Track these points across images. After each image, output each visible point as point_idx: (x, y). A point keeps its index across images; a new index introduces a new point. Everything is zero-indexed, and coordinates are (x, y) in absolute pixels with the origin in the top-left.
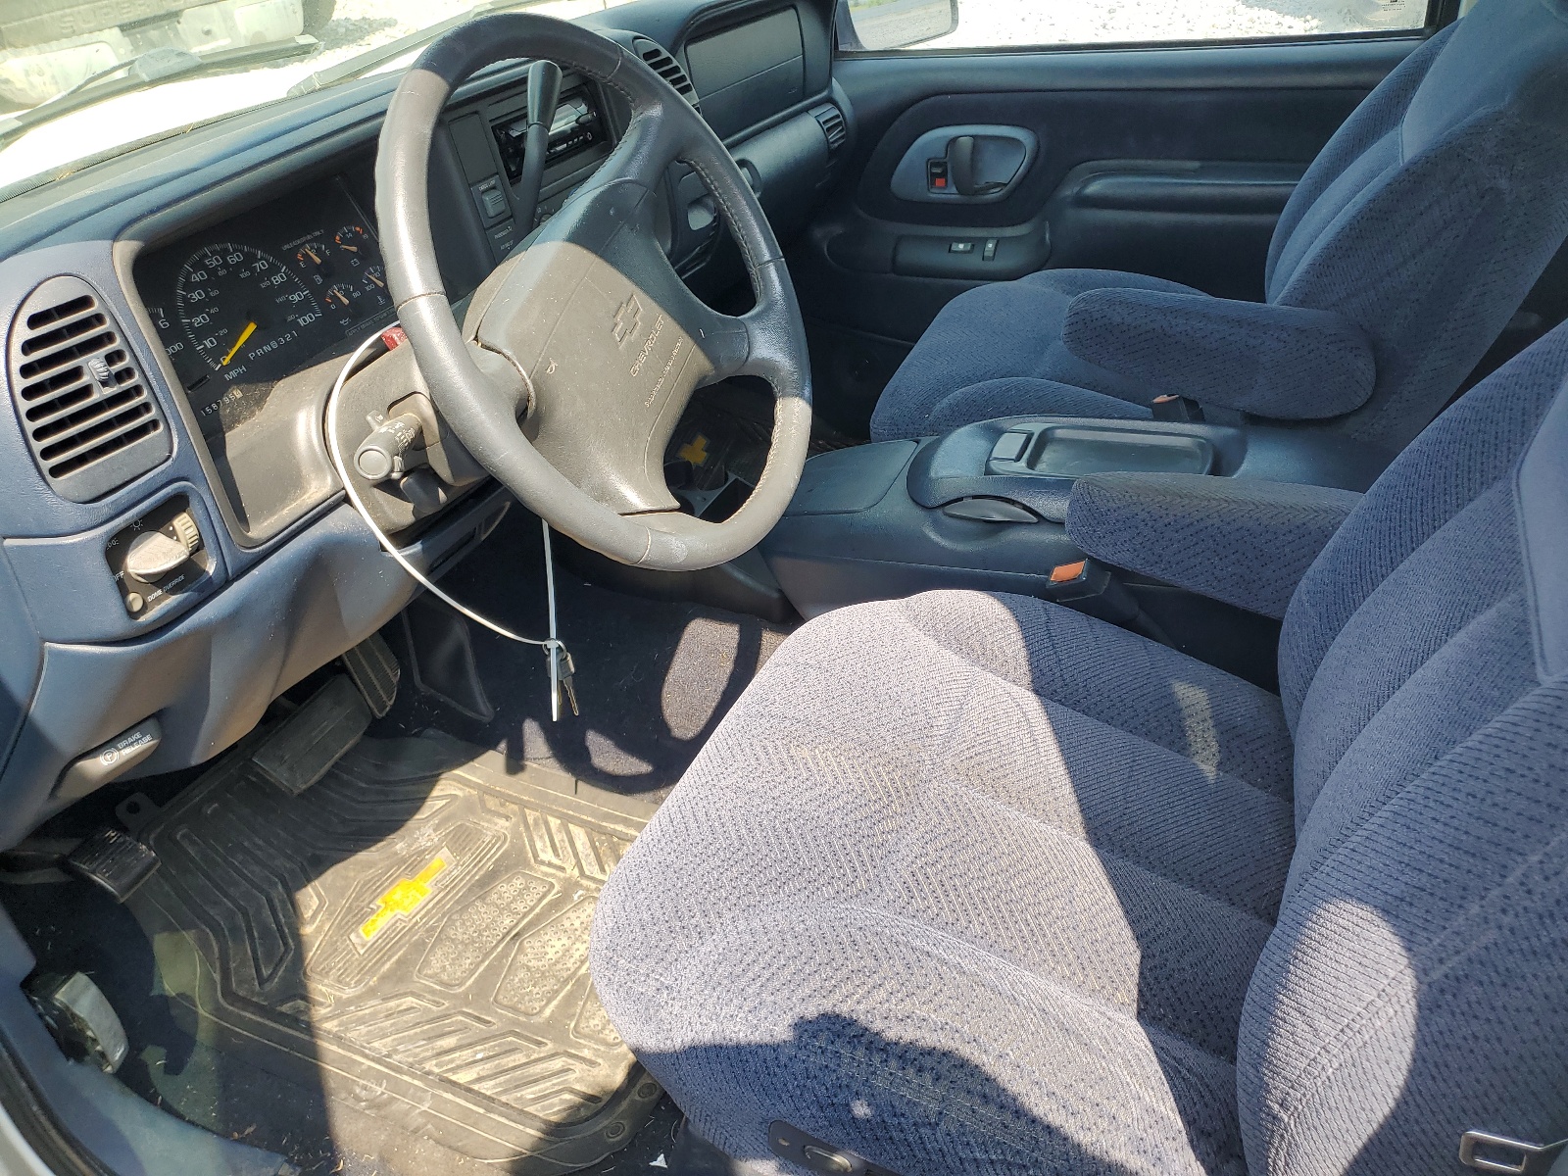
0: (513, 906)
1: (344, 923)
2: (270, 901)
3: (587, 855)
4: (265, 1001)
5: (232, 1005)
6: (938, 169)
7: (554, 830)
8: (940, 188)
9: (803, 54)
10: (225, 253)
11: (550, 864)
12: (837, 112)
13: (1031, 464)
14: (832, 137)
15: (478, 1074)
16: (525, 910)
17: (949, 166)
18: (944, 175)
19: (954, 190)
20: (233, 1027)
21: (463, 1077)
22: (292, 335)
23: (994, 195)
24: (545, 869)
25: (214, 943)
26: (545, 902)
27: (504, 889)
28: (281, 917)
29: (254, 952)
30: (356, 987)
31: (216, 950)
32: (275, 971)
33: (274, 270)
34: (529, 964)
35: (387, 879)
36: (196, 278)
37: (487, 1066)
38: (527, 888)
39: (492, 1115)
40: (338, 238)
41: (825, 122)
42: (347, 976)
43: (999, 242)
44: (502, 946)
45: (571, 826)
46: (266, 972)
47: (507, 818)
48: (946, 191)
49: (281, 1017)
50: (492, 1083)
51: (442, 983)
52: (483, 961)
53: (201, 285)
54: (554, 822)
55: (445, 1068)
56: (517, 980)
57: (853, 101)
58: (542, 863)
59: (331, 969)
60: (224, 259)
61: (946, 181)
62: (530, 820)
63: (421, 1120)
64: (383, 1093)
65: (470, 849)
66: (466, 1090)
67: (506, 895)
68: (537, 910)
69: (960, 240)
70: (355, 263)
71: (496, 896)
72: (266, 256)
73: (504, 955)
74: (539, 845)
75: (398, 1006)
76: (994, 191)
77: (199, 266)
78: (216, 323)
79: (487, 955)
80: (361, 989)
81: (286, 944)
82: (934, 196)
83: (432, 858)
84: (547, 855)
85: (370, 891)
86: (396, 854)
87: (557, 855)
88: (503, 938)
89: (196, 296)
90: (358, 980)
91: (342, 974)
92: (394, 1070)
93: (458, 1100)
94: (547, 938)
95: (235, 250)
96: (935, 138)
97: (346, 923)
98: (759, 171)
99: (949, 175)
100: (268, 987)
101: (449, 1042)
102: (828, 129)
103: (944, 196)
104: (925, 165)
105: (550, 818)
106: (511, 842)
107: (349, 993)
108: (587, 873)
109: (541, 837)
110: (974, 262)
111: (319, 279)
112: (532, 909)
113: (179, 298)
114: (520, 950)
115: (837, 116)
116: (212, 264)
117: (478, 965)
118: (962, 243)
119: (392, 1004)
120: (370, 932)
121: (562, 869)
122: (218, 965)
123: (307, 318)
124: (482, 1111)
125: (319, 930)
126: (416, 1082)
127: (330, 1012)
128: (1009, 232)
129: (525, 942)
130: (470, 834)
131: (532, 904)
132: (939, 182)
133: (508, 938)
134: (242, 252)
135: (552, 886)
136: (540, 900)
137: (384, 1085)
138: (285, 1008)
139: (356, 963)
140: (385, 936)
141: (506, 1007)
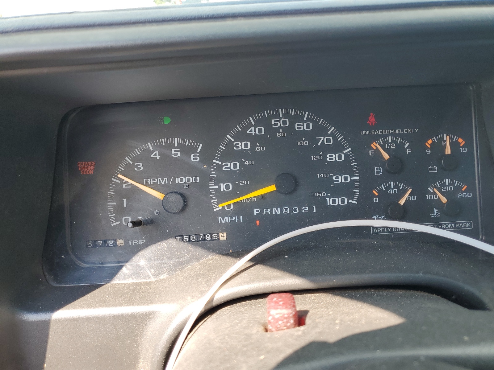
10: (294, 119)
22: (311, 209)
33: (337, 148)
36: (253, 131)
40: (430, 142)
53: (254, 139)
60: (292, 125)
70: (433, 169)
72: (337, 134)
77: (264, 122)
78: (245, 173)
89: (241, 146)
95: (308, 120)
111: (379, 171)
113: (225, 142)
116: (276, 125)
123: (338, 201)
134: (315, 123)
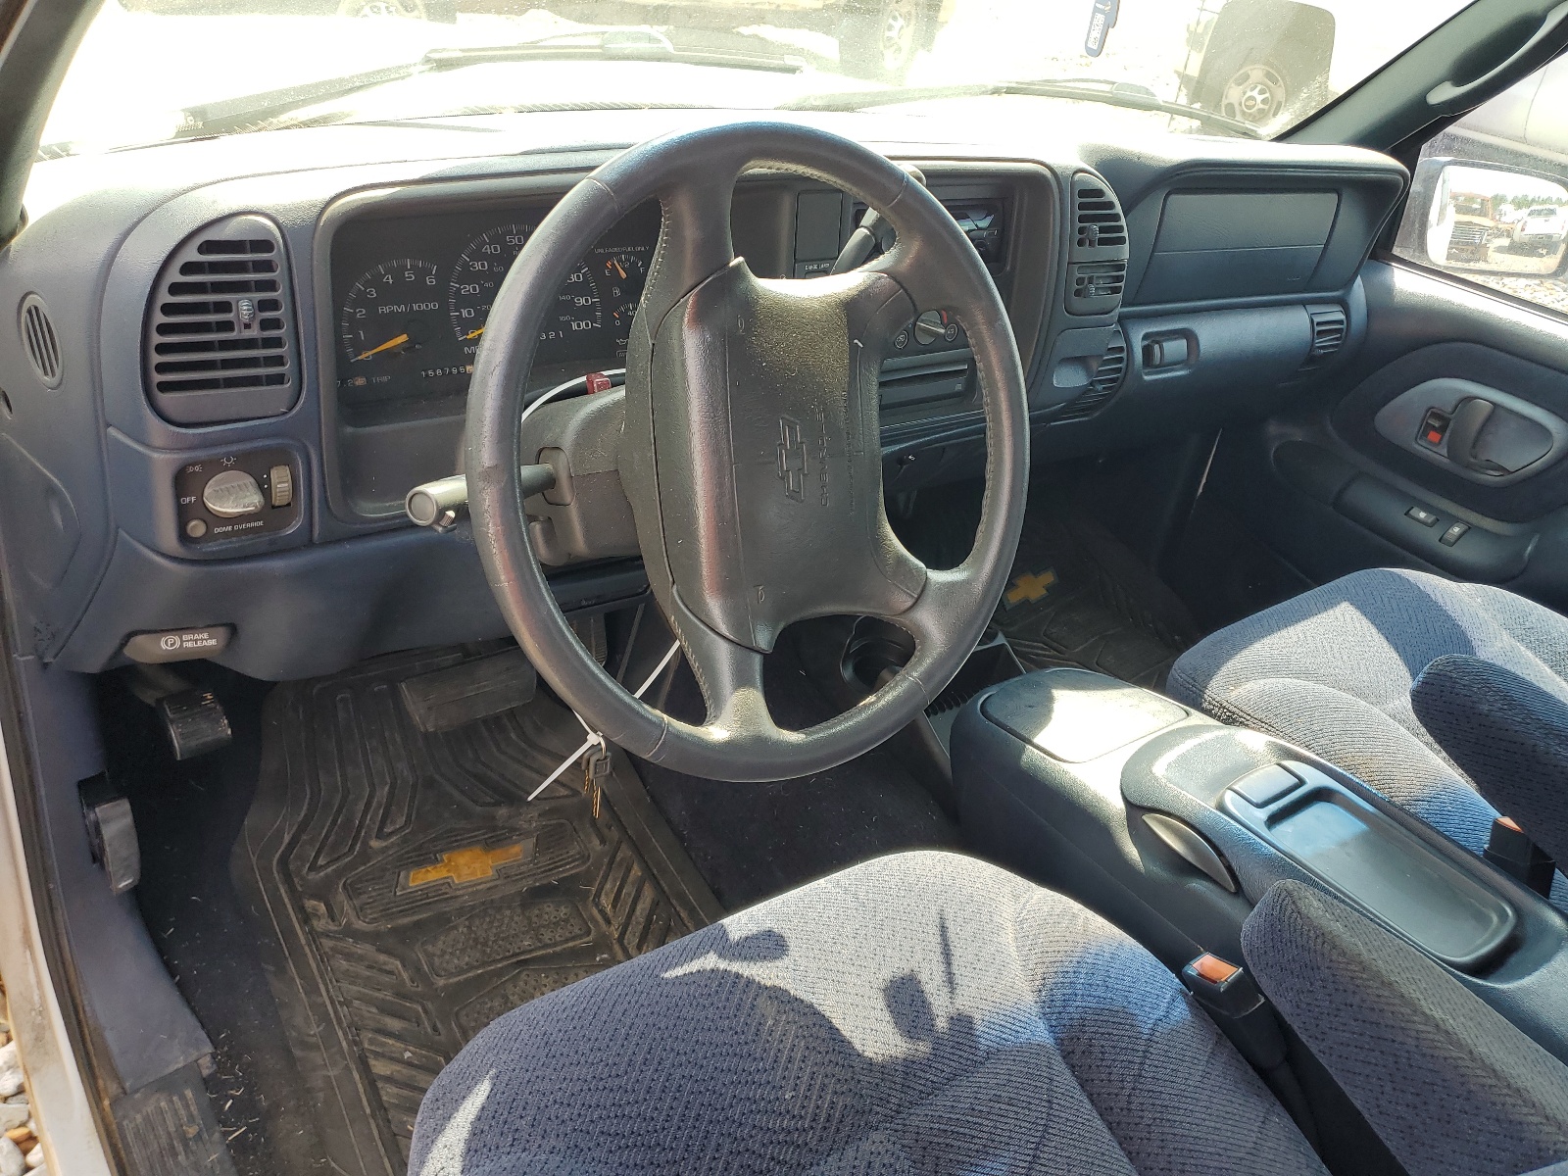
0: (543, 930)
1: (406, 856)
2: (371, 797)
3: (638, 923)
4: (301, 886)
5: (278, 873)
6: (1439, 421)
7: (631, 878)
8: (1431, 443)
9: (1327, 245)
11: (602, 912)
12: (1342, 317)
13: (1274, 820)
14: (1320, 342)
15: (392, 1073)
16: (549, 942)
17: (1451, 425)
18: (1442, 430)
19: (1445, 452)
20: (264, 893)
21: (380, 1068)
22: (557, 334)
23: (1490, 477)
24: (595, 912)
25: (305, 808)
26: (571, 944)
27: (547, 909)
28: (369, 817)
29: (327, 837)
30: (368, 923)
31: (302, 814)
32: (328, 864)
34: (511, 997)
35: (470, 838)
36: (488, 249)
37: (405, 1071)
38: (566, 921)
39: (372, 1121)
41: (1319, 324)
42: (370, 908)
43: (1470, 528)
44: (505, 963)
45: (647, 885)
46: (321, 862)
47: (603, 841)
48: (1435, 450)
49: (301, 909)
50: (395, 1090)
51: (431, 965)
52: (477, 968)
54: (636, 871)
55: (373, 1048)
56: (489, 1005)
57: (1370, 312)
58: (597, 905)
59: (364, 893)
61: (1441, 439)
62: (620, 856)
63: (320, 1083)
64: (314, 1035)
65: (552, 853)
66: (372, 1081)
67: (546, 917)
68: (558, 949)
69: (1426, 507)
71: (537, 912)
73: (499, 973)
74: (608, 886)
75: (385, 964)
76: (1492, 472)
77: (498, 239)
79: (484, 964)
80: (371, 927)
81: (352, 847)
82: (1421, 449)
83: (517, 842)
84: (606, 902)
85: (449, 840)
86: (494, 818)
87: (614, 906)
88: (512, 956)
89: (478, 266)
90: (375, 919)
91: (368, 903)
92: (337, 1020)
93: (360, 1086)
94: (545, 981)
96: (1453, 387)
97: (409, 858)
98: (1202, 347)
99: (1447, 434)
100: (312, 876)
101: (394, 1024)
102: (1319, 332)
103: (1430, 453)
104: (1424, 412)
105: (636, 867)
106: (589, 867)
107: (360, 925)
108: (626, 942)
109: (615, 881)
110: (1430, 537)
111: (617, 292)
112: (555, 944)
113: (461, 262)
114: (514, 979)
115: (1340, 322)
116: (511, 242)
117: (471, 968)
118: (1425, 511)
119: (382, 958)
120: (421, 878)
121: (608, 922)
122: (294, 828)
123: (583, 325)
124: (368, 1111)
125: (384, 850)
126: (344, 1044)
127: (336, 932)
128: (1488, 523)
129: (525, 973)
130: (563, 837)
131: (558, 939)
132: (1433, 436)
133: (515, 960)
135: (588, 933)
136: (567, 941)
137: (321, 1028)
138: (310, 904)
139: (386, 901)
140: (426, 891)
141: (460, 1026)
